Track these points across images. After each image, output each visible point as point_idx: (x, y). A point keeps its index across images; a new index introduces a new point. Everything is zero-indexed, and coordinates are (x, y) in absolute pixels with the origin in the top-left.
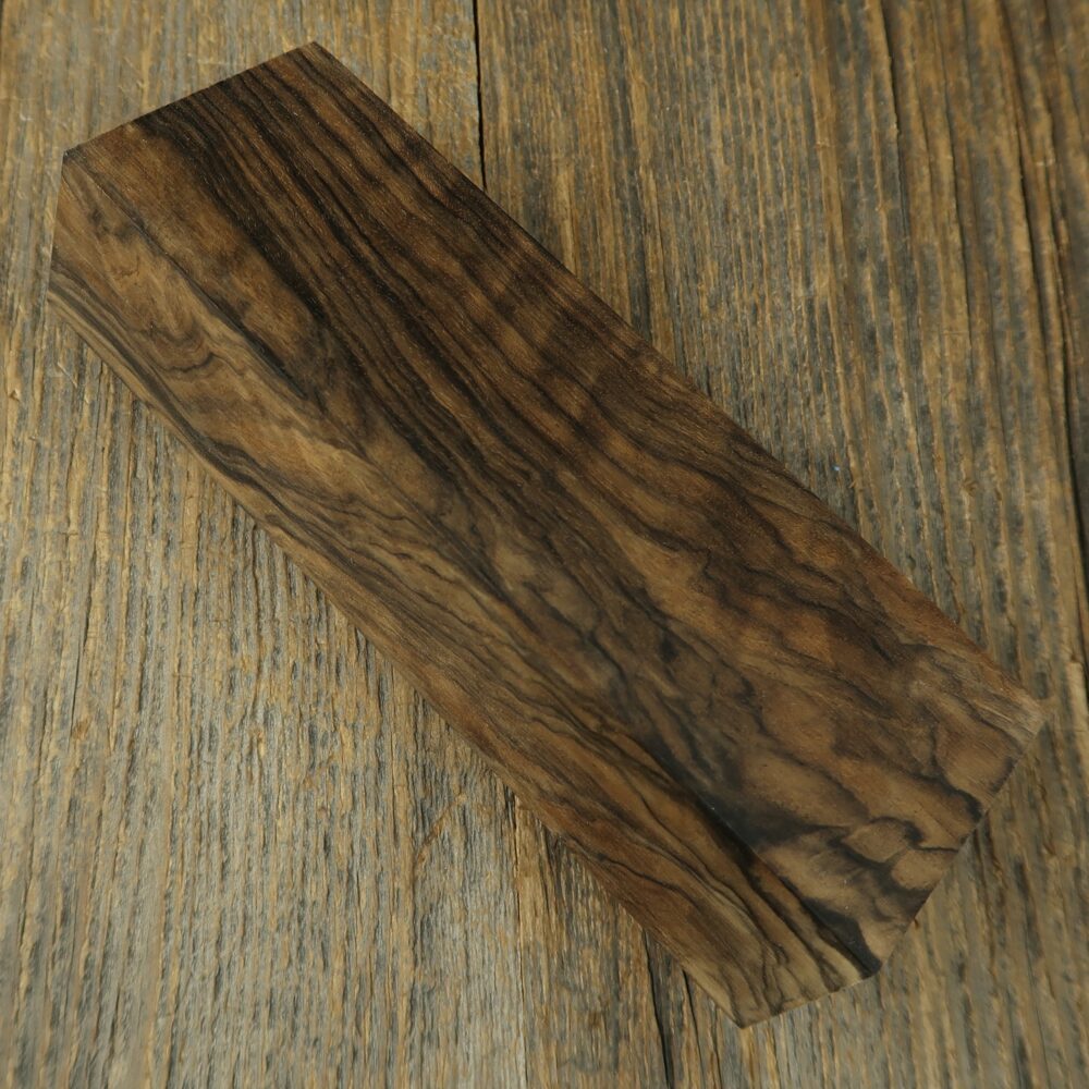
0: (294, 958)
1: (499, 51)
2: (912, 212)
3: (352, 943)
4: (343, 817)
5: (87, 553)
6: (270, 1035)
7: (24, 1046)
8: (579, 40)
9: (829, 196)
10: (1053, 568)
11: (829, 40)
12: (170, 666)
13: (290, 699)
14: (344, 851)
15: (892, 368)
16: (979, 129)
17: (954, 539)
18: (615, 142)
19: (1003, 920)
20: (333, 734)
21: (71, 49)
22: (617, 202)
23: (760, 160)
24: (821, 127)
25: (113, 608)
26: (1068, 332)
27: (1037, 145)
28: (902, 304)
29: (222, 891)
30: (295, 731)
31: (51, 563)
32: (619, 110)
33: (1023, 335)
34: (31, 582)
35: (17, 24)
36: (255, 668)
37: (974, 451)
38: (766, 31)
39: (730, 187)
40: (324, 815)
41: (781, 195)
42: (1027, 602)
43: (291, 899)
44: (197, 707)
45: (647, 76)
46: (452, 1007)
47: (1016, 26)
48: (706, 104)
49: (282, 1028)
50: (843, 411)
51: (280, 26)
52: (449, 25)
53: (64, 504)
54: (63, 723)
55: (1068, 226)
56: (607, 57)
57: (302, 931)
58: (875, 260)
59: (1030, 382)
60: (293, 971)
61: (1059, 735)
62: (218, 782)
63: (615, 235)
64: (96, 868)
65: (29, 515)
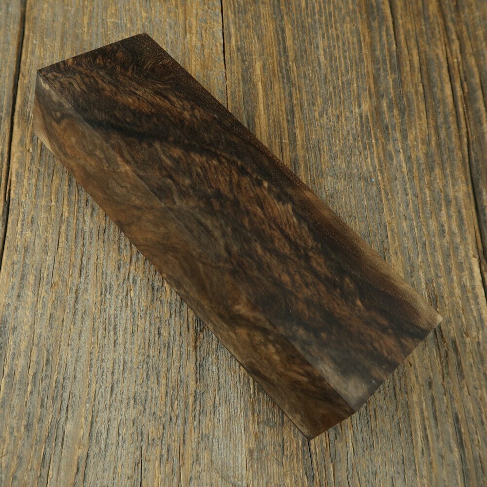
0: (145, 379)
1: (231, 16)
2: (403, 79)
3: (170, 373)
4: (166, 321)
5: (59, 214)
6: (134, 411)
7: (29, 415)
8: (264, 12)
9: (368, 72)
10: (464, 220)
11: (367, 12)
12: (93, 260)
13: (144, 273)
14: (166, 334)
15: (395, 140)
16: (430, 46)
17: (423, 208)
18: (279, 51)
19: (447, 363)
20: (162, 287)
21: (55, 15)
22: (280, 75)
23: (339, 59)
24: (364, 46)
25: (70, 235)
26: (468, 126)
27: (454, 53)
28: (399, 115)
29: (114, 351)
30: (146, 285)
31: (44, 218)
32: (281, 39)
33: (450, 127)
34: (35, 225)
35: (33, 5)
36: (129, 260)
37: (430, 173)
38: (341, 9)
39: (327, 69)
40: (158, 320)
41: (348, 72)
42: (454, 234)
43: (144, 355)
44: (104, 276)
45: (292, 26)
46: (213, 399)
47: (444, 7)
48: (317, 37)
49: (140, 408)
50: (375, 157)
51: (140, 6)
52: (211, 6)
53: (49, 194)
54: (48, 283)
55: (467, 84)
56: (276, 19)
57: (148, 368)
58: (387, 97)
59: (453, 146)
60: (144, 384)
61: (469, 287)
62: (113, 306)
63: (280, 88)
64: (61, 342)
65: (35, 198)
